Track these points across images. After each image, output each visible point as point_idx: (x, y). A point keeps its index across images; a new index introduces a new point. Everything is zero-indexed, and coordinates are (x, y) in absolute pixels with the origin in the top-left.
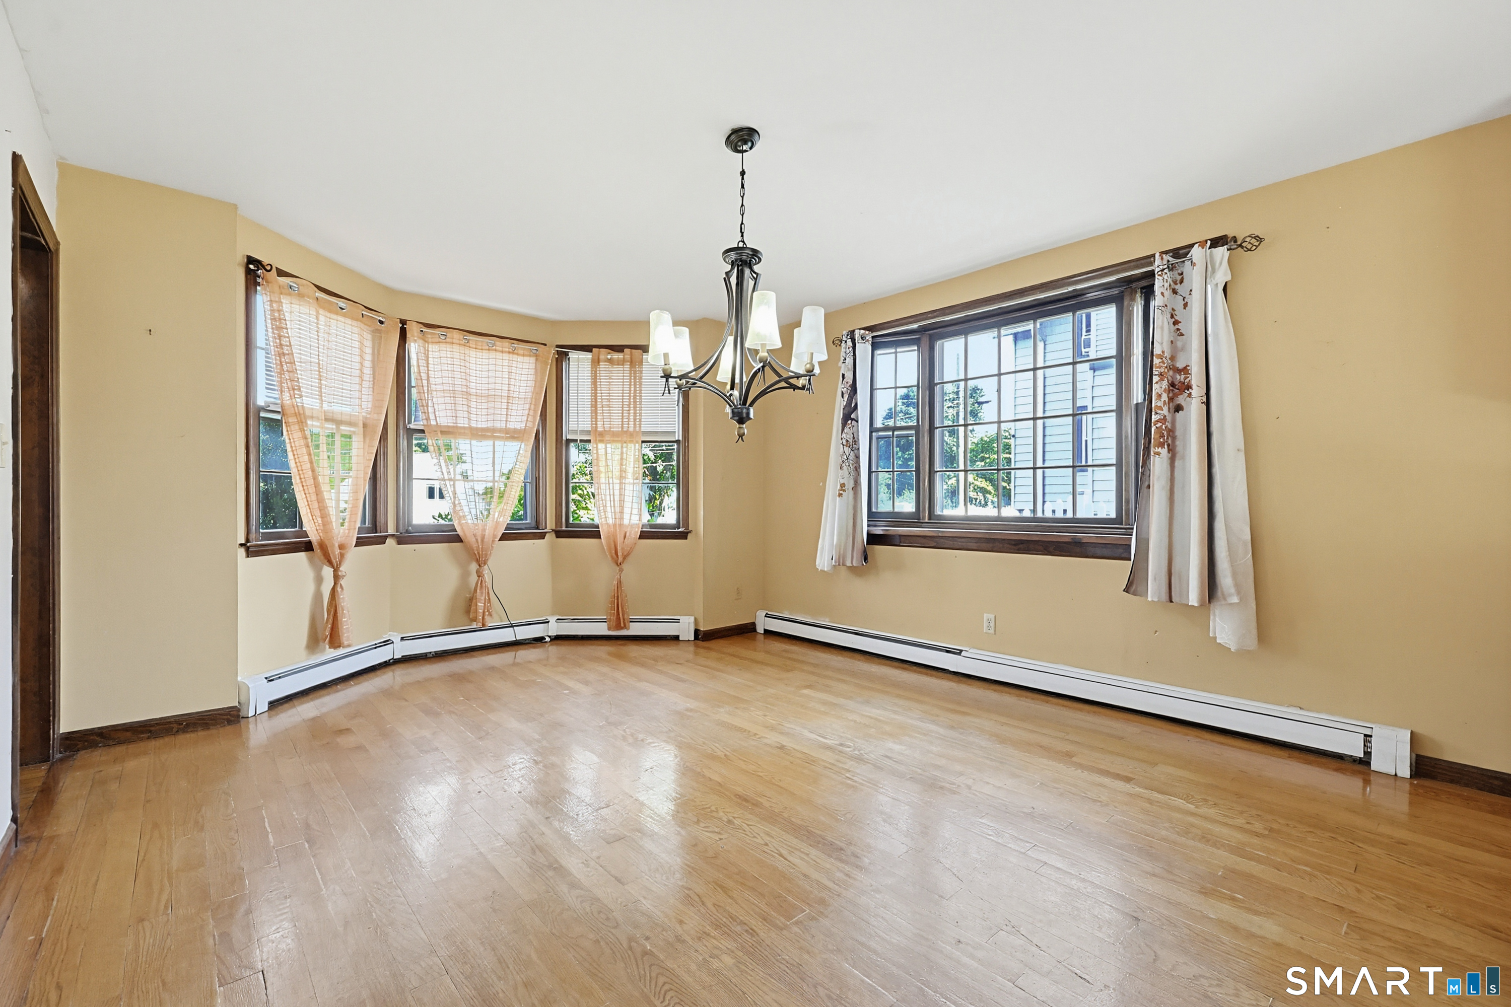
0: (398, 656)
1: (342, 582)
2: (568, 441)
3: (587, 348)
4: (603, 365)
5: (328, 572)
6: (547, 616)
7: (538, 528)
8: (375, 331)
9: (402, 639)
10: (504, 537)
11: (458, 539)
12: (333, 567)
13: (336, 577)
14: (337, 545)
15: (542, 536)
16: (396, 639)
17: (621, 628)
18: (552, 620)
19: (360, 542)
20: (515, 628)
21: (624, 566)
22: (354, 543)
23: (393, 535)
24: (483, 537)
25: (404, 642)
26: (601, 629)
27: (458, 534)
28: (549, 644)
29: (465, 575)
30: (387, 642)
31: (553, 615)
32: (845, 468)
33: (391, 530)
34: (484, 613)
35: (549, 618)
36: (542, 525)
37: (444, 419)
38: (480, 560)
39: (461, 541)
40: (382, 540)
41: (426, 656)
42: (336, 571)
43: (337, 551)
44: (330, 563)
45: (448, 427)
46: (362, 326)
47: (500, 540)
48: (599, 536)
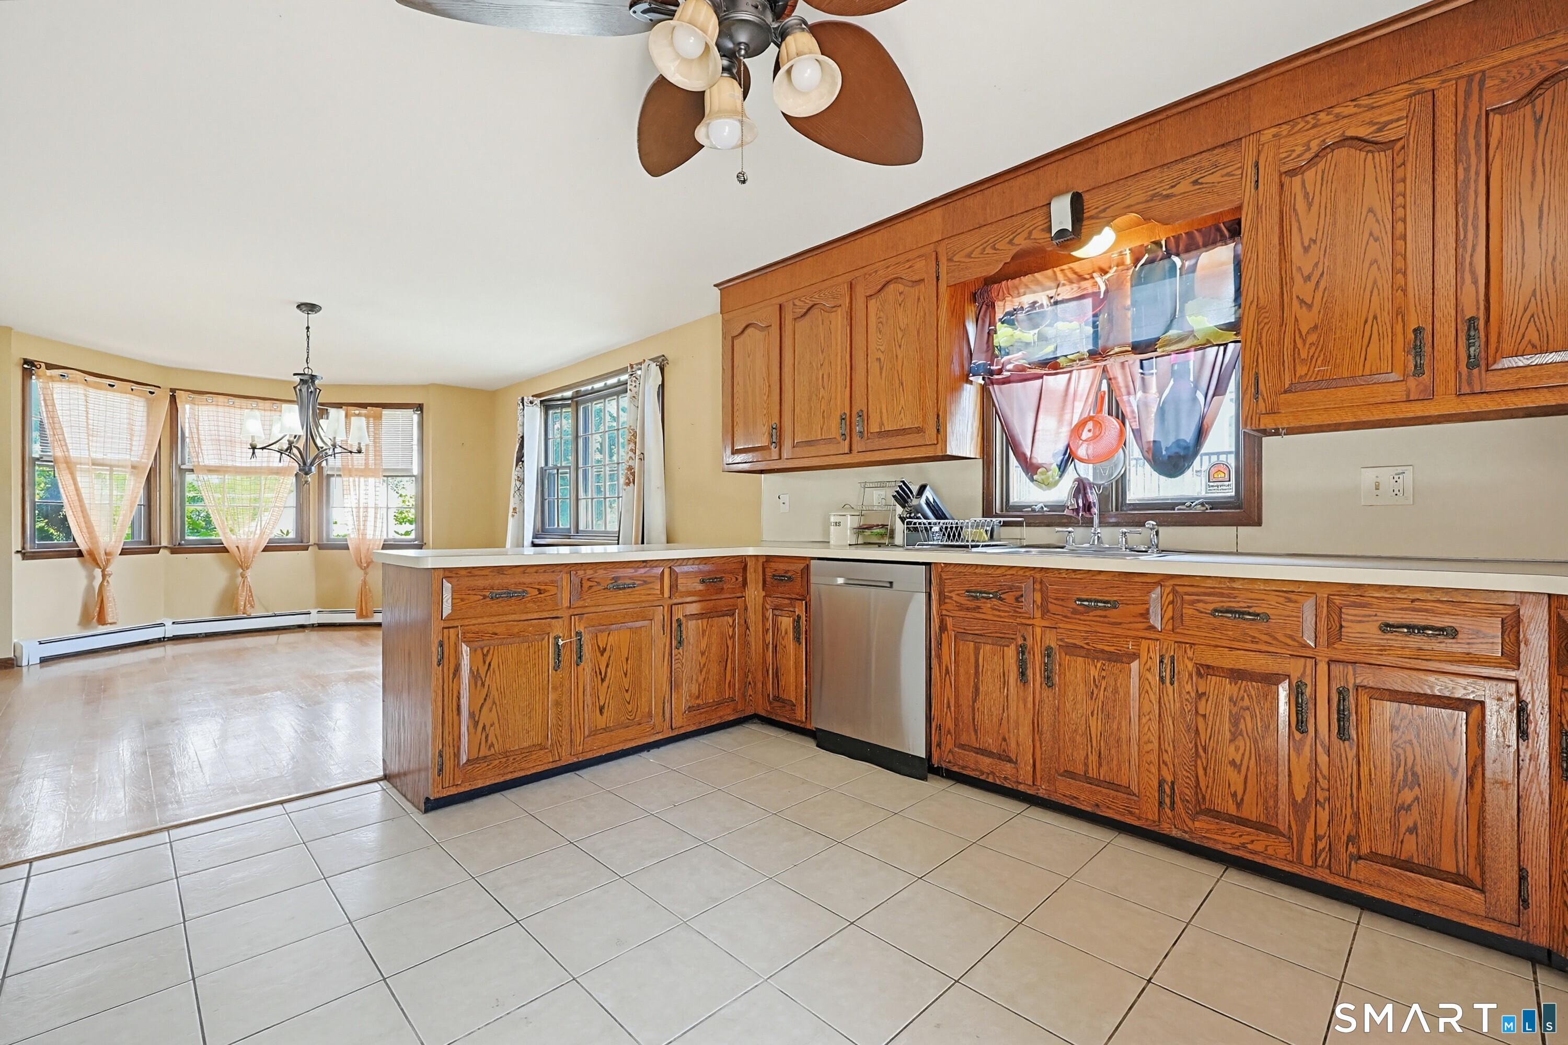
0: (169, 635)
1: (110, 579)
2: (329, 476)
3: (339, 406)
4: (353, 419)
5: (98, 572)
6: (309, 609)
7: (302, 542)
8: (147, 399)
9: (173, 623)
10: (266, 549)
11: (225, 550)
12: (100, 568)
13: (104, 576)
14: (103, 553)
15: (305, 548)
16: (168, 623)
17: (366, 617)
18: (314, 612)
19: (126, 552)
20: (278, 617)
21: (369, 570)
22: (119, 552)
23: (166, 547)
24: (247, 547)
25: (175, 626)
26: (352, 618)
27: (225, 546)
28: (310, 630)
29: (233, 578)
30: (162, 625)
31: (316, 608)
32: (516, 496)
33: (164, 543)
34: (245, 603)
35: (311, 611)
36: (305, 540)
37: (209, 459)
38: (242, 565)
39: (227, 551)
40: (157, 550)
41: (198, 635)
42: (103, 571)
43: (103, 557)
44: (98, 566)
45: (216, 466)
46: (132, 396)
47: (263, 551)
48: (348, 548)
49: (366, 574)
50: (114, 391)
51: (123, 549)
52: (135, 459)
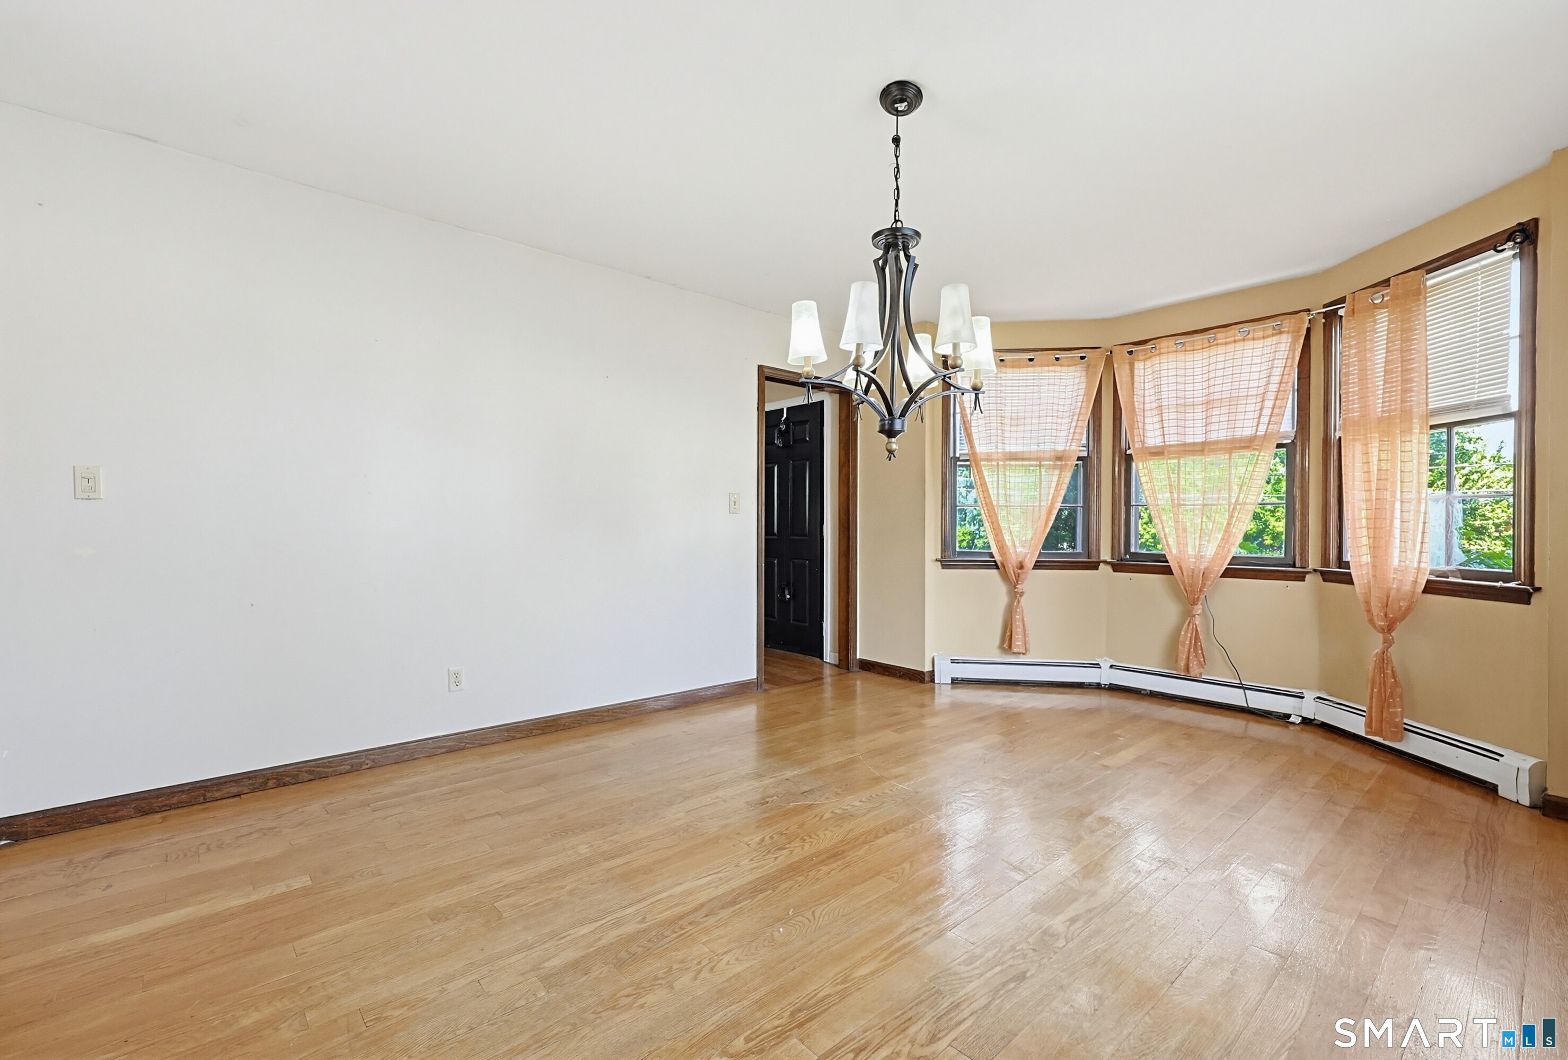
0: (1105, 681)
1: (1021, 600)
6: (1304, 688)
7: (1294, 566)
9: (1113, 666)
10: (1228, 573)
12: (1012, 584)
13: (1015, 593)
14: (1015, 565)
15: (1301, 577)
16: (1105, 665)
17: (1389, 733)
18: (1310, 695)
19: (1038, 565)
20: (1246, 691)
22: (1033, 564)
23: (1106, 561)
25: (1113, 670)
27: (1170, 566)
28: (1298, 728)
30: (1097, 666)
31: (1312, 689)
33: (1106, 555)
35: (1305, 692)
36: (1299, 563)
37: (1154, 437)
39: (1168, 571)
40: (1094, 566)
41: (1140, 692)
42: (1014, 588)
43: (1012, 571)
46: (1058, 368)
47: (1221, 577)
48: (1352, 583)
49: (1388, 643)
50: (1006, 366)
51: (1037, 562)
52: (1060, 448)
